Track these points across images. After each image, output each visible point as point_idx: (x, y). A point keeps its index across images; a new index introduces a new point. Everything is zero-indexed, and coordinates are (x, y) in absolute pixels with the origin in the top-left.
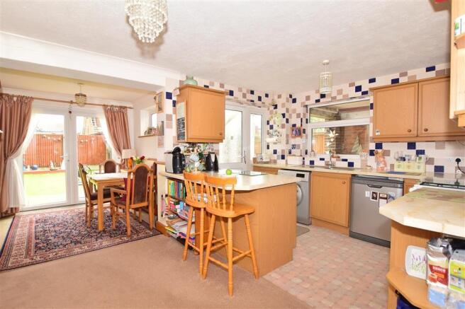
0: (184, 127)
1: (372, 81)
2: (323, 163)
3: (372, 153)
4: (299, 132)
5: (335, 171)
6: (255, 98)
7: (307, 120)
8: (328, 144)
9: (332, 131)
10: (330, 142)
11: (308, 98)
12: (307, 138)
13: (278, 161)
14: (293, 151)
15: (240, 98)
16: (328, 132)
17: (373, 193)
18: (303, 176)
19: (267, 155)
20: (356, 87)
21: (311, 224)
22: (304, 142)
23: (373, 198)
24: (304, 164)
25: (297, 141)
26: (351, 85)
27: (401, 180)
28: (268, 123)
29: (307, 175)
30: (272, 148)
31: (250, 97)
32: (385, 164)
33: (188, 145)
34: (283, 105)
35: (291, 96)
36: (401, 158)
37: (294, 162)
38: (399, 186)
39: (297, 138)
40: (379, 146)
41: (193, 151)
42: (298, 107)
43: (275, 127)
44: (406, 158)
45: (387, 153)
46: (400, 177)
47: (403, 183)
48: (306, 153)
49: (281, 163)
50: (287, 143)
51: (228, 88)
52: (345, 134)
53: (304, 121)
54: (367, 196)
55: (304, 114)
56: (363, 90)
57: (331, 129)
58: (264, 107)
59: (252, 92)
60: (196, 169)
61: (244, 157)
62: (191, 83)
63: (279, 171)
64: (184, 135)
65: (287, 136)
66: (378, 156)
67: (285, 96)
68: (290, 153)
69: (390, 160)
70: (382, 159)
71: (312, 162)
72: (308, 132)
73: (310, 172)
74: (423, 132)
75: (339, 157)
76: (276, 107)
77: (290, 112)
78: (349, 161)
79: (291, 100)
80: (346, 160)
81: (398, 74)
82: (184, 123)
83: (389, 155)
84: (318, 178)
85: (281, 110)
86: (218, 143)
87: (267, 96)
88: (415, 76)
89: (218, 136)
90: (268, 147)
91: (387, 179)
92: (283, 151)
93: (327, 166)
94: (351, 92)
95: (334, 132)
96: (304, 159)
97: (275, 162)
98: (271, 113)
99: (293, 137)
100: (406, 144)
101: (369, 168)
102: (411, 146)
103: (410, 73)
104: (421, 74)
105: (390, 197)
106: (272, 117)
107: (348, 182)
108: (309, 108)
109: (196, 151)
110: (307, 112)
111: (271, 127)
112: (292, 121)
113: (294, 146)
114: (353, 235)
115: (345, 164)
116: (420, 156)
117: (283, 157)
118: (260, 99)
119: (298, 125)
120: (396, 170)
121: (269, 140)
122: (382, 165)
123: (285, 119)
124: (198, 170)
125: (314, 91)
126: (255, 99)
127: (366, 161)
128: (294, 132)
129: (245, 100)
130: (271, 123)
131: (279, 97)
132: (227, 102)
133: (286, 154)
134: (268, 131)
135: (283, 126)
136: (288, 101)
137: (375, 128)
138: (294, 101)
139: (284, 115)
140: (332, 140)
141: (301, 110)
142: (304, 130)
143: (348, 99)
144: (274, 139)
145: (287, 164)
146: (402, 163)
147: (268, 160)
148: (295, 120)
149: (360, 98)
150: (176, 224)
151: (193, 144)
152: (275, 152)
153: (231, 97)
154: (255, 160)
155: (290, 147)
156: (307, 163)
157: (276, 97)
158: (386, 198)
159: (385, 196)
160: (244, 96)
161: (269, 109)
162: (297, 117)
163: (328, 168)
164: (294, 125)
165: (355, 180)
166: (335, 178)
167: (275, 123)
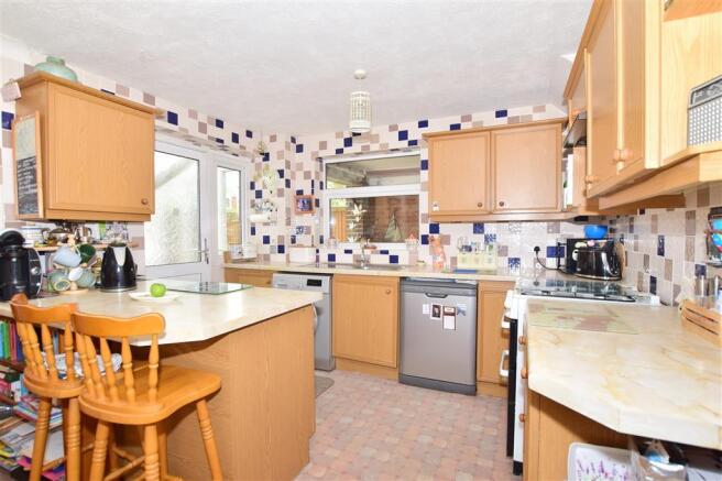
0: (34, 181)
1: (423, 124)
2: (349, 259)
3: (425, 240)
4: (309, 205)
5: (374, 272)
6: (225, 134)
7: (321, 183)
8: (352, 226)
9: (358, 205)
10: (355, 222)
11: (323, 145)
12: (322, 215)
13: (272, 256)
14: (298, 237)
15: (194, 131)
16: (352, 206)
17: (435, 306)
18: (318, 283)
19: (250, 247)
20: (400, 133)
21: (334, 368)
22: (317, 221)
23: (434, 315)
24: (318, 260)
25: (306, 219)
26: (393, 128)
27: (474, 283)
28: (252, 186)
29: (326, 281)
30: (261, 232)
31: (215, 132)
32: (444, 258)
33: (53, 227)
34: (280, 155)
35: (293, 140)
36: (466, 247)
37: (302, 257)
38: (470, 292)
39: (306, 215)
40: (434, 229)
41: (65, 241)
42: (306, 160)
43: (265, 194)
44: (473, 247)
45: (446, 240)
46: (471, 279)
47: (476, 288)
48: (322, 242)
49: (278, 261)
50: (288, 223)
51: (163, 104)
52: (377, 211)
53: (317, 184)
54: (424, 312)
55: (317, 173)
56: (411, 138)
57: (356, 201)
58: (245, 155)
59: (220, 124)
60: (74, 286)
61: (206, 250)
62: (57, 72)
63: (275, 275)
64: (36, 202)
65: (288, 210)
66: (434, 244)
67: (283, 139)
68: (293, 241)
69: (451, 250)
70: (440, 250)
71: (332, 257)
72: (324, 204)
73: (331, 275)
74: (498, 207)
75: (375, 248)
76: (266, 157)
77: (293, 168)
78: (391, 253)
79: (293, 146)
80: (386, 252)
81: (459, 117)
82: (34, 172)
83: (448, 243)
84: (345, 285)
85: (276, 163)
86: (142, 222)
87: (249, 134)
88: (482, 122)
89: (137, 206)
90: (253, 232)
91: (453, 282)
92: (281, 238)
93: (359, 263)
94: (392, 140)
95: (361, 207)
96: (318, 251)
97: (267, 258)
98: (258, 167)
99: (298, 213)
100: (472, 225)
101: (421, 264)
102: (478, 228)
103: (476, 117)
104: (489, 119)
105: (459, 311)
106: (259, 176)
107: (394, 290)
108: (325, 162)
109: (72, 241)
110: (322, 170)
111: (259, 195)
112: (295, 185)
113: (300, 229)
114: (405, 380)
115: (385, 260)
116: (491, 243)
117: (281, 249)
118: (235, 138)
119: (307, 192)
120: (460, 266)
121: (255, 218)
122: (440, 259)
123: (283, 180)
124: (79, 288)
125: (334, 134)
126: (226, 138)
127: (417, 252)
128: (300, 205)
129: (205, 137)
130: (258, 187)
131: (273, 139)
132: (158, 136)
133: (287, 243)
134: (253, 201)
135: (280, 193)
136: (288, 147)
137: (431, 198)
138: (300, 149)
139: (281, 173)
140: (358, 219)
141: (312, 166)
142: (317, 201)
143: (386, 152)
144: (263, 217)
145: (288, 261)
146: (468, 255)
147: (253, 256)
148: (301, 183)
149: (405, 150)
150: (15, 431)
151: (69, 225)
152: (266, 240)
153: (172, 126)
154: (227, 255)
155: (294, 231)
156: (324, 258)
157: (266, 139)
158: (453, 314)
159: (452, 311)
160: (203, 128)
161: (253, 161)
162: (305, 178)
163: (359, 267)
164: (300, 193)
165: (406, 287)
166: (374, 284)
167: (265, 187)
